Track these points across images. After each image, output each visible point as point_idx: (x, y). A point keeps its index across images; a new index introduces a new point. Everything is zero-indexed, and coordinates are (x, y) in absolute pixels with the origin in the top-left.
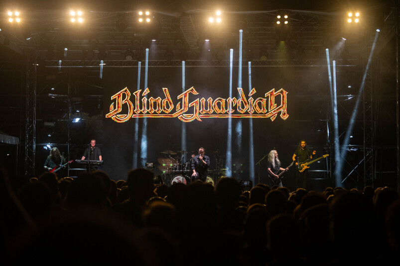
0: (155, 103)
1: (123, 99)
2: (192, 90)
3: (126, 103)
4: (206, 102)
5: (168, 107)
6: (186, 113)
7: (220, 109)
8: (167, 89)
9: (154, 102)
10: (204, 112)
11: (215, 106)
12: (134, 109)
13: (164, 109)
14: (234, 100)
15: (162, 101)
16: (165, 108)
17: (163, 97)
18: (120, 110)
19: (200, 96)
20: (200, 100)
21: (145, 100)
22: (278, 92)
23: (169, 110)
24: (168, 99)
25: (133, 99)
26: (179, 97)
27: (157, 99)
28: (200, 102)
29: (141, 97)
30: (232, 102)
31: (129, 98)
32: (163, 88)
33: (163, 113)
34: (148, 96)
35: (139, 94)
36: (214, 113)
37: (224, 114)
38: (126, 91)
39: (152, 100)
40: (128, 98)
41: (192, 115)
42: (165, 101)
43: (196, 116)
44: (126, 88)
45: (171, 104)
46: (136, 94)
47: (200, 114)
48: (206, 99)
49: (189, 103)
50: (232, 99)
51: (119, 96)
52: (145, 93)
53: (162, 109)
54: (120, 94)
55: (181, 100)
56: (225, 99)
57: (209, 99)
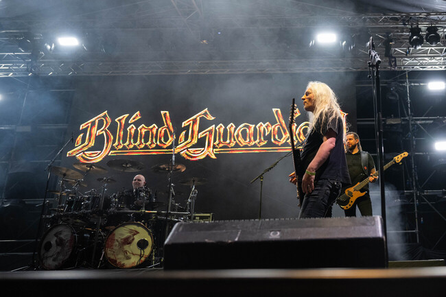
0: (147, 133)
1: (98, 129)
2: (206, 114)
4: (225, 130)
6: (193, 146)
7: (245, 140)
8: (167, 112)
9: (145, 132)
10: (221, 145)
11: (238, 136)
13: (161, 142)
15: (157, 130)
16: (163, 139)
18: (92, 144)
19: (216, 123)
20: (216, 127)
21: (132, 129)
23: (168, 144)
25: (113, 128)
26: (184, 124)
27: (151, 127)
29: (127, 124)
32: (162, 112)
33: (158, 147)
34: (137, 124)
35: (123, 122)
36: (237, 146)
37: (252, 146)
39: (143, 129)
40: (106, 126)
41: (203, 149)
42: (162, 130)
43: (209, 152)
44: (106, 112)
46: (120, 120)
47: (214, 147)
48: (226, 127)
49: (199, 132)
50: (264, 126)
51: (93, 124)
52: (134, 119)
53: (156, 142)
54: (94, 121)
55: (187, 128)
56: (254, 126)
57: (229, 126)
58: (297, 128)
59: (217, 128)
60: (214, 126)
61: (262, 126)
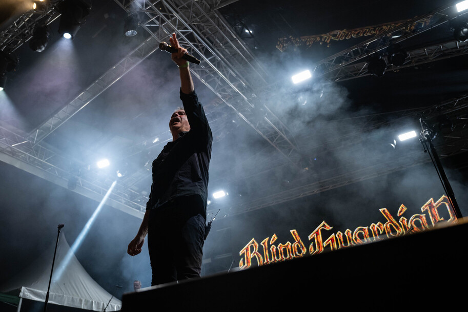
0: (285, 250)
1: (251, 252)
2: (324, 226)
3: (255, 256)
4: (344, 236)
5: (300, 252)
8: (295, 230)
9: (283, 249)
11: (356, 239)
12: (263, 261)
13: (296, 255)
14: (379, 226)
15: (291, 246)
16: (297, 253)
17: (293, 241)
18: (250, 265)
19: (334, 231)
20: (335, 235)
21: (273, 249)
24: (299, 243)
25: (261, 250)
26: (310, 238)
27: (286, 244)
28: (336, 238)
29: (269, 246)
30: (378, 229)
32: (291, 231)
34: (276, 244)
35: (266, 244)
38: (253, 242)
39: (281, 247)
40: (256, 250)
42: (295, 245)
44: (253, 239)
45: (303, 248)
46: (264, 243)
48: (343, 233)
49: (323, 241)
50: (376, 226)
51: (247, 249)
52: (273, 240)
53: (293, 255)
54: (248, 248)
55: (313, 240)
56: (367, 227)
57: (346, 232)
58: (408, 222)
59: (337, 236)
60: (333, 234)
61: (375, 226)
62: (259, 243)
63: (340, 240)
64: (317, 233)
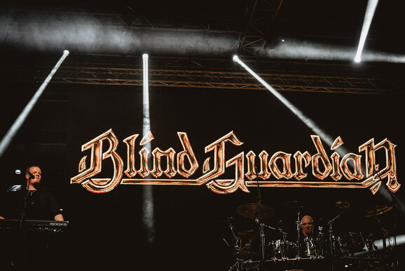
3: (110, 157)
5: (188, 167)
12: (125, 168)
14: (305, 156)
17: (179, 148)
22: (379, 144)
24: (188, 152)
28: (245, 158)
30: (303, 159)
31: (115, 149)
38: (109, 135)
45: (193, 161)
62: (120, 139)
63: (251, 163)
64: (219, 147)
